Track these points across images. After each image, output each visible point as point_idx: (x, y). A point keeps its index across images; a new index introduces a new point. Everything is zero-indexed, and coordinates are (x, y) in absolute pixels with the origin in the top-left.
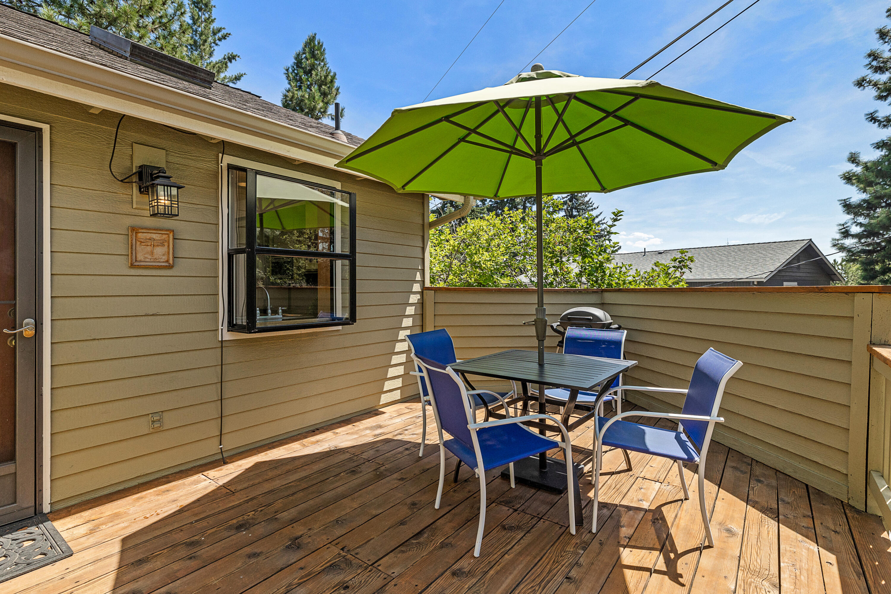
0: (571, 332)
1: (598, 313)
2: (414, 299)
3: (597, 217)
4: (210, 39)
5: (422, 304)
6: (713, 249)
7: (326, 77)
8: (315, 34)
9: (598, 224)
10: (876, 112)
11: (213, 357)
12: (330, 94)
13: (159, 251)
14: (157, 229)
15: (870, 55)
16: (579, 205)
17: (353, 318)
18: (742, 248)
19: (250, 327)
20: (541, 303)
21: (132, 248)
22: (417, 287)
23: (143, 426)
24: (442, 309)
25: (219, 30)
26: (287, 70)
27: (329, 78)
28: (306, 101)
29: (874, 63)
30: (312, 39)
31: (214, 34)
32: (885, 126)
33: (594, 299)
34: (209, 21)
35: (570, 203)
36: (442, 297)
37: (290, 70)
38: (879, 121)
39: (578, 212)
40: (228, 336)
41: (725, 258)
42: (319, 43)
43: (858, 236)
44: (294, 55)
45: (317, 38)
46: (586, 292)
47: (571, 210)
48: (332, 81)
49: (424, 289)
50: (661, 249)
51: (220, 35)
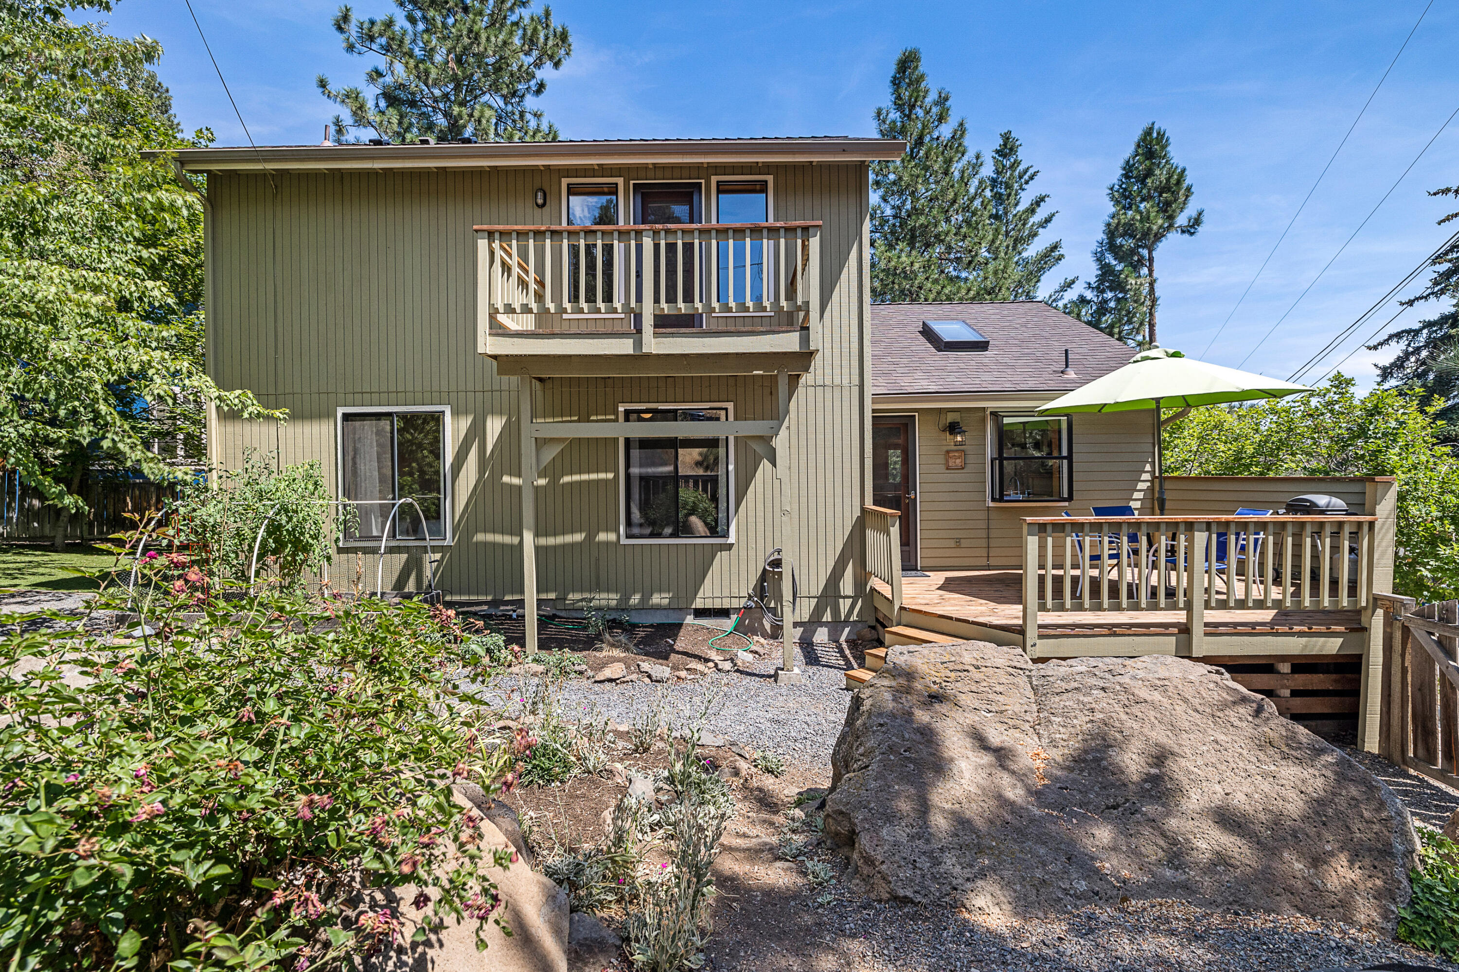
2: (1143, 486)
4: (1016, 186)
5: (1152, 490)
7: (1168, 180)
8: (1153, 124)
11: (983, 515)
12: (1175, 200)
13: (958, 461)
14: (957, 451)
17: (1070, 498)
19: (1001, 500)
21: (947, 461)
22: (1146, 477)
23: (952, 543)
24: (1171, 495)
25: (1026, 171)
26: (1112, 189)
27: (1173, 181)
28: (1138, 224)
30: (1148, 132)
31: (1021, 177)
34: (1016, 164)
36: (1171, 484)
37: (1117, 187)
40: (991, 504)
42: (1158, 133)
44: (1121, 162)
45: (1156, 127)
48: (1179, 183)
49: (1154, 477)
51: (1026, 177)
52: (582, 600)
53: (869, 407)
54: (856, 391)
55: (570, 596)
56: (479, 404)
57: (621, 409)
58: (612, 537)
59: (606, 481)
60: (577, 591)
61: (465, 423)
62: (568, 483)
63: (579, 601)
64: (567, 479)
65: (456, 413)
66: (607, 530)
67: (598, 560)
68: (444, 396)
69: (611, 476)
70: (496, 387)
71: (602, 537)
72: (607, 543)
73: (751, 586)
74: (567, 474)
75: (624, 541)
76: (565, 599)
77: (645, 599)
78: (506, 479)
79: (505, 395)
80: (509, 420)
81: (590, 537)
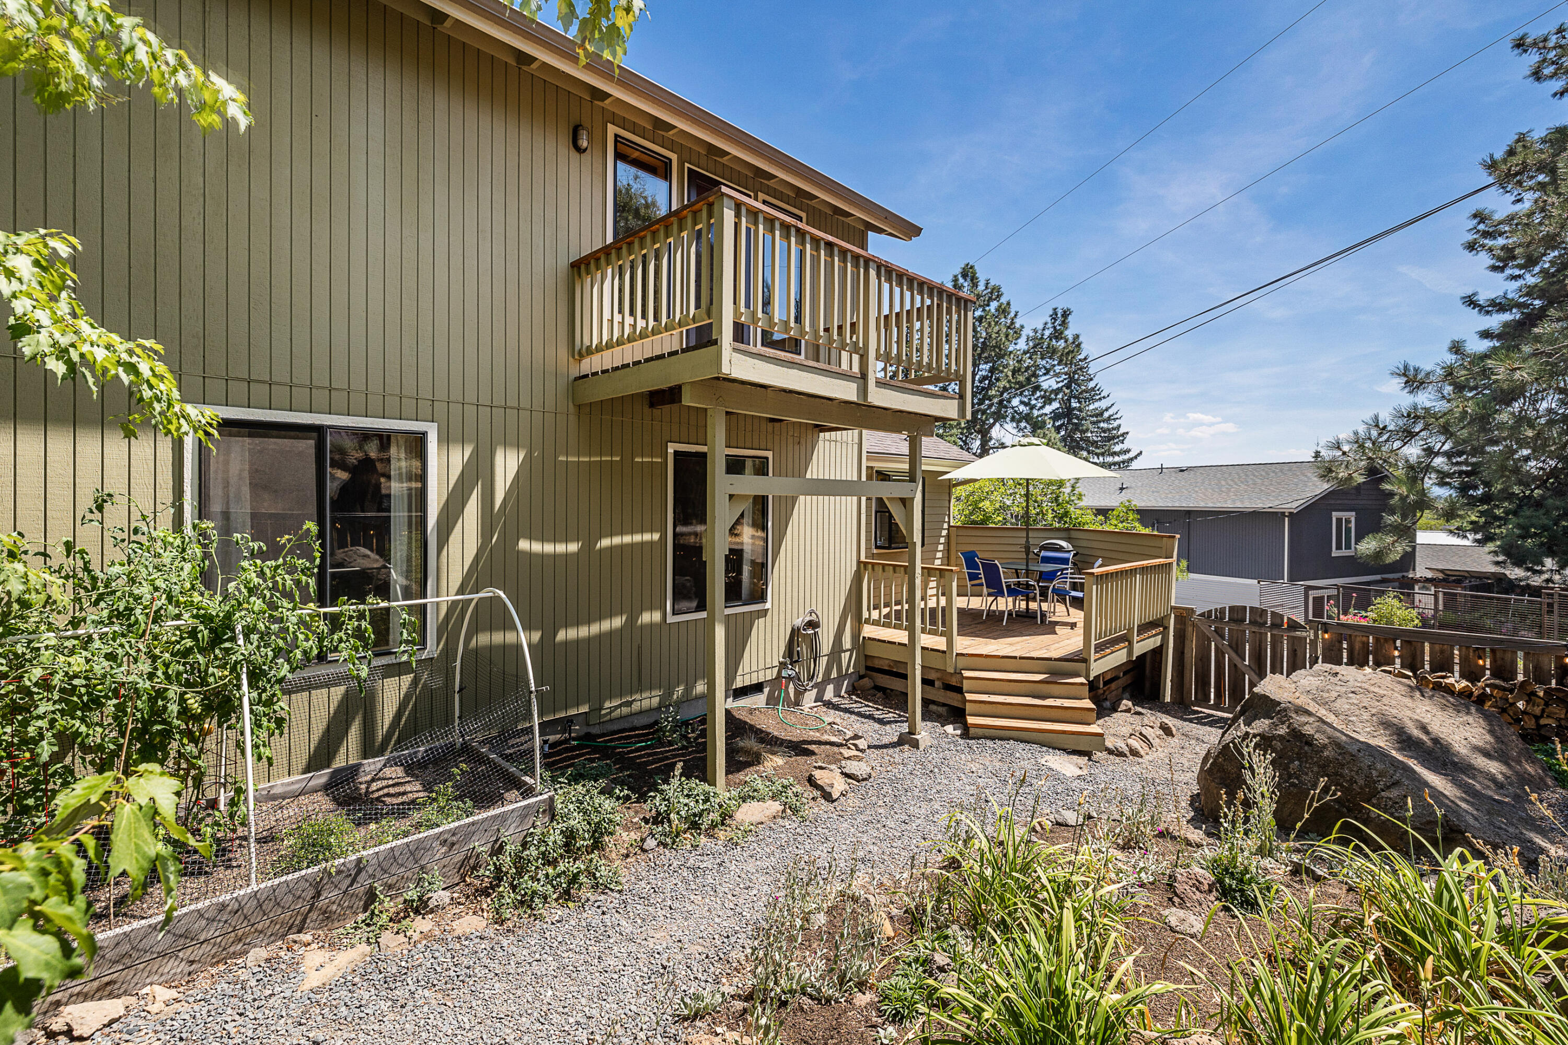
0: (1043, 553)
1: (1064, 544)
2: (944, 533)
3: (1107, 410)
5: (948, 536)
6: (1250, 468)
9: (1108, 419)
10: (1474, 294)
15: (1475, 216)
16: (1081, 393)
18: (1286, 467)
20: (1027, 537)
22: (946, 526)
24: (961, 540)
29: (1482, 227)
32: (1488, 312)
33: (1063, 535)
35: (1067, 391)
36: (961, 532)
38: (1479, 305)
39: (1080, 402)
40: (875, 551)
41: (1259, 481)
43: (1449, 455)
46: (1058, 529)
47: (1069, 400)
49: (949, 526)
50: (1184, 464)
52: (620, 706)
53: (864, 464)
54: (856, 447)
55: (607, 704)
56: (484, 427)
57: (671, 451)
58: (657, 616)
59: (652, 543)
60: (616, 697)
61: (459, 457)
62: (606, 548)
63: (616, 707)
64: (605, 542)
65: (446, 439)
66: (651, 609)
67: (640, 647)
68: (425, 406)
69: (656, 536)
70: (512, 402)
71: (646, 618)
72: (651, 625)
73: (781, 654)
74: (606, 536)
75: (671, 619)
76: (601, 709)
77: (688, 690)
78: (524, 545)
79: (524, 415)
80: (529, 456)
81: (632, 620)
